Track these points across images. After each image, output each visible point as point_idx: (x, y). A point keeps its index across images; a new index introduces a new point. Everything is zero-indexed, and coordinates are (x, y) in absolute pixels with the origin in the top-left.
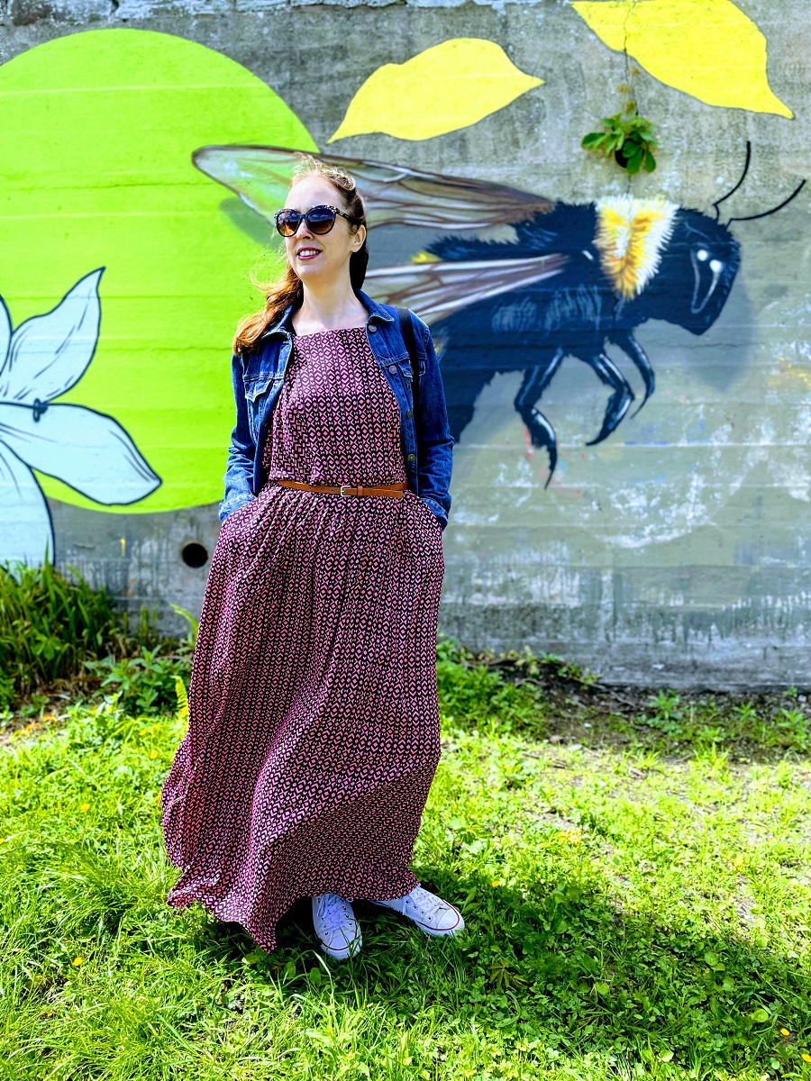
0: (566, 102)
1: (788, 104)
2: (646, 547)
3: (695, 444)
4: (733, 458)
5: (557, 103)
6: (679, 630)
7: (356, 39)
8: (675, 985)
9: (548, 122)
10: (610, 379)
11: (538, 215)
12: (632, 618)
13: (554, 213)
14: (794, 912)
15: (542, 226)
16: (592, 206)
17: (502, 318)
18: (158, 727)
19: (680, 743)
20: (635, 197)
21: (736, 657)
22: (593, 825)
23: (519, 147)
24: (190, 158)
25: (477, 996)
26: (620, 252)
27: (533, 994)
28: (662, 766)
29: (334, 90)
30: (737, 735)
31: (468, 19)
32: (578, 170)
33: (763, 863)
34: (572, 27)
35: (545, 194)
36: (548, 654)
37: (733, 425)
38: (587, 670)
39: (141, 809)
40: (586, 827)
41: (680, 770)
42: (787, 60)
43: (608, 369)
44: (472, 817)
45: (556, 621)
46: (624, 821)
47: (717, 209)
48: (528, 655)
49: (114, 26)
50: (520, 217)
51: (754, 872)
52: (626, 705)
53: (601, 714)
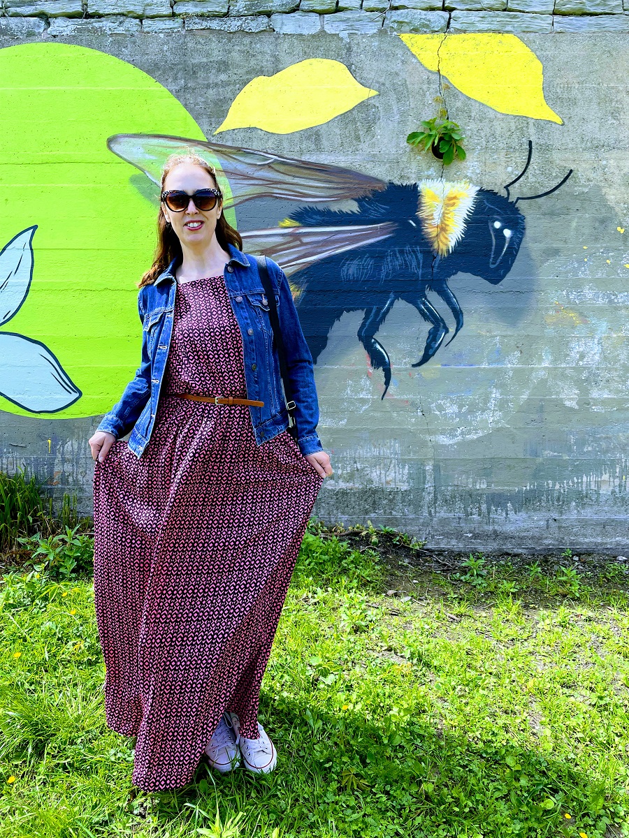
0: (395, 109)
1: (559, 113)
2: (458, 444)
3: (494, 366)
4: (522, 377)
5: (388, 109)
6: (484, 507)
7: (236, 56)
8: (483, 783)
9: (382, 123)
10: (429, 316)
11: (375, 192)
12: (448, 498)
13: (387, 191)
14: (572, 722)
15: (377, 201)
16: (415, 186)
17: (348, 270)
18: (76, 589)
19: (485, 594)
20: (446, 181)
21: (526, 527)
22: (421, 660)
23: (360, 141)
24: (105, 143)
25: (330, 797)
26: (437, 221)
27: (375, 794)
28: (471, 613)
29: (218, 94)
30: (528, 587)
31: (320, 44)
32: (405, 159)
33: (548, 685)
34: (399, 52)
35: (379, 177)
36: (385, 526)
37: (521, 352)
38: (415, 538)
39: (64, 656)
40: (415, 661)
41: (484, 614)
42: (558, 81)
43: (428, 309)
44: (327, 655)
45: (391, 501)
46: (444, 655)
47: (508, 190)
48: (370, 527)
49: (46, 41)
50: (361, 194)
51: (541, 692)
52: (445, 565)
53: (426, 572)
